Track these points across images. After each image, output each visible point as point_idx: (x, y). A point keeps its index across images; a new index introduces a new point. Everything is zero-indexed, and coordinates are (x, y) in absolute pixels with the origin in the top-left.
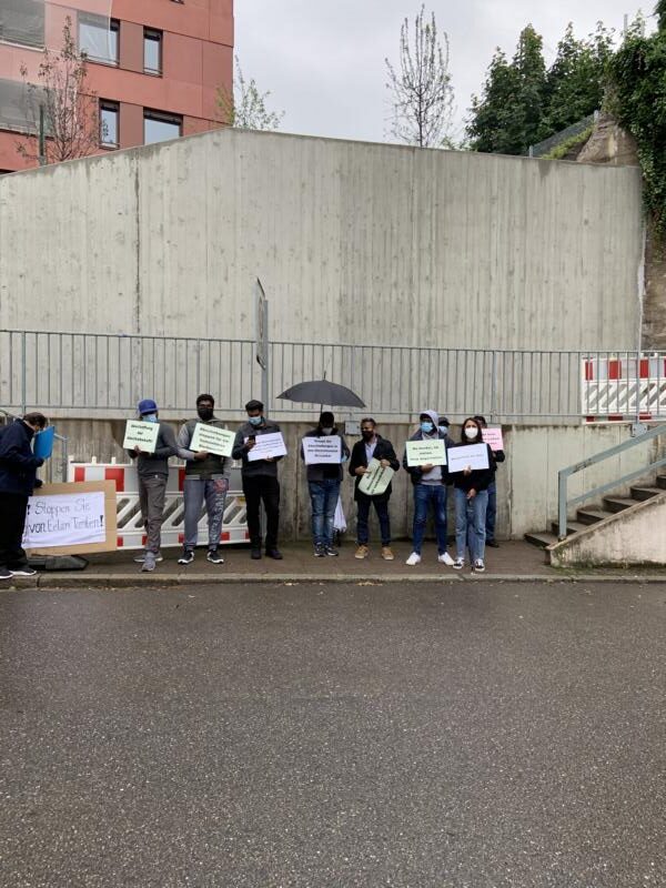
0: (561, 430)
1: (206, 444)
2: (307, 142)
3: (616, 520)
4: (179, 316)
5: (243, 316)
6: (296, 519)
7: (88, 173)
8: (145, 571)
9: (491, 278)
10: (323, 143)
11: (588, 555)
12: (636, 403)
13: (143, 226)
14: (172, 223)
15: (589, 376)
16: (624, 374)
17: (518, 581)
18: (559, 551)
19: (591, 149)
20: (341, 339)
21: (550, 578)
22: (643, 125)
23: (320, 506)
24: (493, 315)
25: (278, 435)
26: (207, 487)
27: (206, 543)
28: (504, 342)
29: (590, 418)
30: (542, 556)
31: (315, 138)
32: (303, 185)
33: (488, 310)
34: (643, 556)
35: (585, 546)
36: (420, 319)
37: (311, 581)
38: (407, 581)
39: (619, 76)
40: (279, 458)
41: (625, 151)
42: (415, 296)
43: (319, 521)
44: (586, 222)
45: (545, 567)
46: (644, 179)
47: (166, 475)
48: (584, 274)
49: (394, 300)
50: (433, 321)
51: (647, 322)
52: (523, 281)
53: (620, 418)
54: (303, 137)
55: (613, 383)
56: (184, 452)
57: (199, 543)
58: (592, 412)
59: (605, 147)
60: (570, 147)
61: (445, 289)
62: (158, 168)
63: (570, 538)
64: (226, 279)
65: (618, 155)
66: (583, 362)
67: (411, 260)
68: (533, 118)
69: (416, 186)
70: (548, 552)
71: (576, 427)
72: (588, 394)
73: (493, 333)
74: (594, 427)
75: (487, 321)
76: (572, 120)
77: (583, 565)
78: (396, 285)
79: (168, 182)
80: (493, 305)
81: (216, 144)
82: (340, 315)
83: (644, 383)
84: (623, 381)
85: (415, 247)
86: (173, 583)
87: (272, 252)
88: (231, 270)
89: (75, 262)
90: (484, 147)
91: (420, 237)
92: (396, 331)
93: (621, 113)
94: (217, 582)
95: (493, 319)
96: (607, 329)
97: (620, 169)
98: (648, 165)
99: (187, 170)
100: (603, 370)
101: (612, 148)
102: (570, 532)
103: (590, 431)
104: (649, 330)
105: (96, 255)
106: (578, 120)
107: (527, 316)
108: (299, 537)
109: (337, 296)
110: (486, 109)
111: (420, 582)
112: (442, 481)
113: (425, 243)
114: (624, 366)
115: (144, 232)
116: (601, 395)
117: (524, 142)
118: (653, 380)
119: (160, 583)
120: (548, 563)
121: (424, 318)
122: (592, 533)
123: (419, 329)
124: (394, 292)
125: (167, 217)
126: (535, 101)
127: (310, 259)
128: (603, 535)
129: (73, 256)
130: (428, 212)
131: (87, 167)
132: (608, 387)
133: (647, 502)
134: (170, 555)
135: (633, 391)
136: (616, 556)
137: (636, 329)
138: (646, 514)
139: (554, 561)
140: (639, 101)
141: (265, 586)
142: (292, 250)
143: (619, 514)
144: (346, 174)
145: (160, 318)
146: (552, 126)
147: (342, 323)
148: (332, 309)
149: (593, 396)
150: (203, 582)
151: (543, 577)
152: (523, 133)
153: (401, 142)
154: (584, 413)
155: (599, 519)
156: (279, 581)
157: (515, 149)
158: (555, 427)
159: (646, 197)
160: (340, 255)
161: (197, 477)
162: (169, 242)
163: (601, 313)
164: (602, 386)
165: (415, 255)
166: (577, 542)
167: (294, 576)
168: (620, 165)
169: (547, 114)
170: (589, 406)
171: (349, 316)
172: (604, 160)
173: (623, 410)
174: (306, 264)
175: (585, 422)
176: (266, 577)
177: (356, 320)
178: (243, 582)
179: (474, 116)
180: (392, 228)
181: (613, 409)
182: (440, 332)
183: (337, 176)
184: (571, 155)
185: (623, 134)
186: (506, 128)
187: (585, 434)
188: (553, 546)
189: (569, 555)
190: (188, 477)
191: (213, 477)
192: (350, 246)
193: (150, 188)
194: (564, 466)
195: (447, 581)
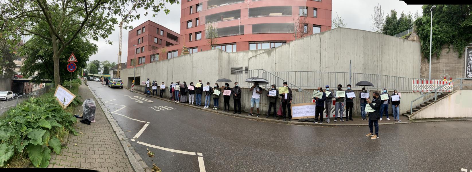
0: (409, 93)
1: (339, 95)
2: (356, 30)
3: (420, 111)
4: (329, 67)
5: (342, 67)
6: (356, 111)
7: (311, 38)
8: (328, 123)
9: (393, 62)
10: (359, 31)
11: (415, 118)
12: (421, 88)
13: (322, 48)
14: (327, 48)
15: (414, 83)
16: (419, 83)
17: (405, 123)
18: (411, 117)
19: (411, 38)
20: (363, 72)
21: (410, 122)
22: (421, 35)
23: (363, 109)
24: (394, 69)
25: (354, 93)
26: (340, 104)
27: (340, 117)
28: (396, 75)
29: (414, 91)
30: (407, 118)
31: (358, 30)
32: (355, 40)
33: (393, 68)
34: (424, 117)
35: (415, 116)
36: (379, 68)
37: (364, 125)
38: (384, 124)
39: (417, 24)
40: (354, 98)
41: (418, 39)
42: (378, 64)
43: (363, 112)
44: (411, 53)
45: (408, 120)
46: (421, 45)
47: (331, 102)
48: (411, 63)
49: (374, 64)
50: (382, 69)
51: (421, 73)
52: (400, 63)
53: (419, 91)
54: (355, 30)
55: (418, 84)
56: (335, 97)
57: (338, 117)
58: (414, 90)
59: (414, 38)
60: (406, 37)
61: (384, 63)
62: (325, 36)
63: (413, 114)
64: (338, 59)
65: (416, 40)
66: (413, 80)
67: (378, 56)
68: (395, 29)
69: (379, 41)
70: (409, 117)
71: (411, 93)
72: (413, 86)
73: (394, 72)
74: (414, 93)
75: (392, 70)
76: (404, 31)
77: (415, 119)
78: (375, 61)
79: (327, 39)
80: (394, 67)
81: (337, 31)
82: (363, 67)
83: (423, 85)
84: (419, 84)
85: (378, 54)
86: (335, 126)
87: (348, 54)
88: (340, 57)
89: (308, 57)
90: (386, 33)
91: (379, 52)
92: (375, 71)
93: (417, 32)
94: (344, 126)
95: (394, 70)
96: (414, 74)
97: (417, 43)
98: (422, 43)
99: (331, 37)
100: (416, 82)
101: (415, 39)
102: (412, 113)
103: (413, 93)
104: (421, 74)
105: (312, 55)
106: (405, 31)
107: (400, 70)
108: (357, 115)
109: (362, 63)
110: (386, 26)
111: (387, 125)
112: (388, 103)
113: (380, 53)
114: (419, 81)
115: (322, 50)
116: (416, 87)
117: (393, 33)
118: (424, 84)
119: (332, 126)
120: (409, 119)
121: (380, 68)
122: (416, 113)
123: (379, 71)
124: (374, 63)
125: (326, 47)
126: (396, 26)
127: (356, 55)
128: (418, 113)
129: (307, 56)
130: (381, 47)
131: (310, 37)
132: (417, 85)
133: (425, 107)
134: (332, 119)
135: (421, 86)
136: (420, 117)
137: (419, 74)
138: (425, 109)
139: (410, 119)
140: (421, 30)
141: (355, 127)
142: (353, 53)
143: (421, 109)
144: (364, 37)
145: (325, 68)
146: (399, 31)
147: (363, 68)
148: (361, 65)
149: (414, 87)
150: (341, 126)
151: (409, 122)
152: (393, 32)
153: (374, 32)
154: (413, 90)
155: (417, 111)
156: (358, 126)
157: (392, 35)
158: (408, 93)
159: (421, 49)
160: (363, 54)
161: (338, 102)
162: (327, 52)
163: (413, 71)
164: (416, 85)
165: (378, 55)
166: (414, 115)
167: (361, 124)
168: (416, 42)
169: (398, 28)
170: (413, 89)
171: (365, 67)
172: (414, 41)
173: (419, 90)
174: (355, 56)
175: (413, 92)
176: (355, 125)
177: (366, 68)
178: (350, 126)
179: (383, 27)
180: (374, 49)
181: (417, 90)
182: (383, 72)
183: (363, 38)
184: (407, 38)
185: (417, 36)
186: (390, 30)
187: (413, 94)
188: (409, 116)
189: (412, 118)
190: (336, 102)
191: (342, 102)
192: (365, 53)
193: (323, 41)
194: (412, 100)
195: (392, 124)
